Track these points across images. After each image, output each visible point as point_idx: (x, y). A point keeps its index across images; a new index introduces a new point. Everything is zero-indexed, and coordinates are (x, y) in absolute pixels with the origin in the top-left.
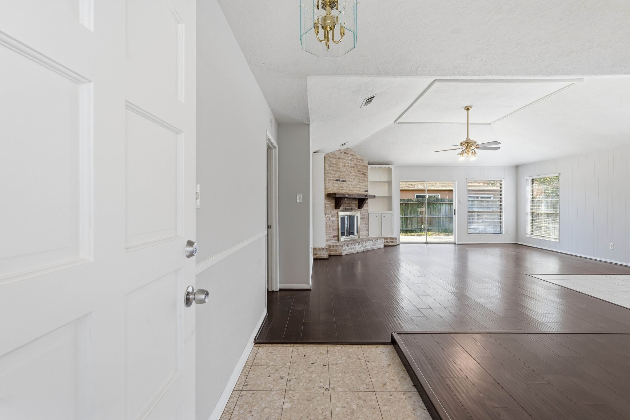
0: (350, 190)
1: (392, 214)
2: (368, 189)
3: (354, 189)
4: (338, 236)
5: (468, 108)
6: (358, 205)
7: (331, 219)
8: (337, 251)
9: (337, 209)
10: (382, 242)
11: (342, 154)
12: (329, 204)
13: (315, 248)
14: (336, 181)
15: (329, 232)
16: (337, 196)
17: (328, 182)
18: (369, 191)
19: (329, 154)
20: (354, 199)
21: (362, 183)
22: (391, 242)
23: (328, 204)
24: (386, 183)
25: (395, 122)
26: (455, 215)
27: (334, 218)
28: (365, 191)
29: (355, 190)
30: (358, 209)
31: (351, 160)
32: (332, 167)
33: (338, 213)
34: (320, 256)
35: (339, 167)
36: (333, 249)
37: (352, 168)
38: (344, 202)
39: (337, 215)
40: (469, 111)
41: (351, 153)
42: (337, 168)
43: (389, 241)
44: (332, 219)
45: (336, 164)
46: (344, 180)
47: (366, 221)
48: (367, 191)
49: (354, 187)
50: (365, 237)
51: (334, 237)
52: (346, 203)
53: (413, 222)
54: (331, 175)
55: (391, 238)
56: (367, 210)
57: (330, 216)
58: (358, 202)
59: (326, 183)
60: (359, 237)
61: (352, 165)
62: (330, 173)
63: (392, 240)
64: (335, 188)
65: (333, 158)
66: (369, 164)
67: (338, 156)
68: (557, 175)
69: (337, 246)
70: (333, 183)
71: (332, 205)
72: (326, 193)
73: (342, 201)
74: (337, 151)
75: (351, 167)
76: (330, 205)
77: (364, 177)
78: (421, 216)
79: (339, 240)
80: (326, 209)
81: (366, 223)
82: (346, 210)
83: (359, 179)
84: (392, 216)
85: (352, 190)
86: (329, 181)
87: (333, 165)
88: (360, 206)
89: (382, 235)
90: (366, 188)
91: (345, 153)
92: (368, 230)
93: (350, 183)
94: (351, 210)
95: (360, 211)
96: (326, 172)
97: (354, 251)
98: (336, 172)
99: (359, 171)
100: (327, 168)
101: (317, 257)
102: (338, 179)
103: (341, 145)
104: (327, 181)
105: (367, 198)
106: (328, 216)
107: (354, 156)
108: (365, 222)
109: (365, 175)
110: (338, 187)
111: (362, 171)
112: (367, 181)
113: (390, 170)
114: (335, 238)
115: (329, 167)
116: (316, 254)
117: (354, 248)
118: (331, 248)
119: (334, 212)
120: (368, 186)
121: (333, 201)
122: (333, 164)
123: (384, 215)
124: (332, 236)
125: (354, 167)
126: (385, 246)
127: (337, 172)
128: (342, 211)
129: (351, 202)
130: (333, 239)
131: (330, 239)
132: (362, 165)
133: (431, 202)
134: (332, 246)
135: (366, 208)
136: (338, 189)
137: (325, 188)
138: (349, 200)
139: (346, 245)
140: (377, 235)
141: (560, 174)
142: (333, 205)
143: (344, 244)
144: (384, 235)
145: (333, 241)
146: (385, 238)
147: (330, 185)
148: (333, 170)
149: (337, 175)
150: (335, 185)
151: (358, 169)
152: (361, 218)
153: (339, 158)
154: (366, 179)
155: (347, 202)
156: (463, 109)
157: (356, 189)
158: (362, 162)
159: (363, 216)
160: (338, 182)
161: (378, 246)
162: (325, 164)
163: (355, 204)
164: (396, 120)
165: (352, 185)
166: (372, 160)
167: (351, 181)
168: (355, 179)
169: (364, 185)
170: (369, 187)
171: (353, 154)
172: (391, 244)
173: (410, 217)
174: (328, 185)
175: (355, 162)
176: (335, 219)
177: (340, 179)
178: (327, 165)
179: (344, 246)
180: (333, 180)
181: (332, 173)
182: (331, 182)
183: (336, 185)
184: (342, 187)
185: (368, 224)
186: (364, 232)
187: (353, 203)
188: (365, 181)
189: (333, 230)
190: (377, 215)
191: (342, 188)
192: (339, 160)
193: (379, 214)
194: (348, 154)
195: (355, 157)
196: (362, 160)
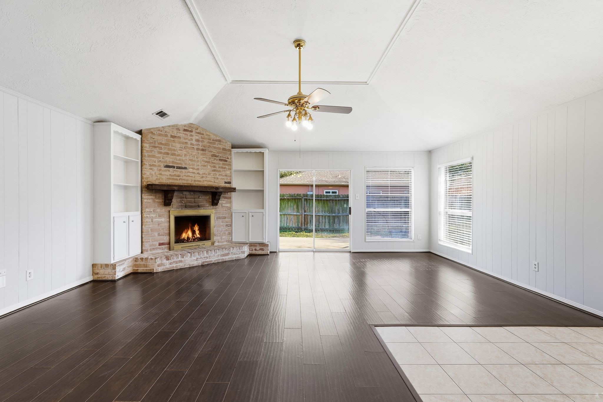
0: (195, 181)
1: (263, 213)
2: (231, 180)
3: (204, 179)
4: (169, 244)
5: (298, 44)
6: (211, 200)
7: (154, 220)
9: (167, 207)
11: (179, 131)
12: (151, 199)
13: (96, 264)
14: (165, 167)
17: (149, 168)
19: (152, 130)
20: (204, 192)
21: (220, 171)
22: (260, 249)
23: (148, 199)
24: (255, 172)
26: (350, 214)
27: (162, 219)
28: (226, 183)
29: (206, 181)
31: (197, 141)
32: (158, 148)
33: (169, 211)
34: (104, 276)
35: (173, 148)
36: (141, 263)
37: (199, 151)
39: (167, 214)
41: (197, 131)
42: (169, 149)
43: (258, 248)
44: (156, 220)
45: (166, 145)
46: (183, 166)
47: (227, 222)
48: (229, 183)
49: (203, 177)
50: (225, 243)
51: (160, 244)
52: (187, 197)
53: (341, 221)
54: (155, 159)
55: (262, 244)
56: (230, 208)
57: (154, 216)
58: (211, 196)
59: (144, 169)
61: (201, 148)
62: (154, 156)
63: (263, 246)
64: (164, 178)
65: (160, 135)
66: (232, 148)
67: (171, 133)
68: (470, 160)
70: (160, 170)
71: (157, 200)
72: (145, 183)
73: (175, 194)
74: (169, 126)
75: (198, 149)
76: (154, 201)
77: (223, 164)
80: (144, 206)
81: (227, 225)
82: (186, 207)
83: (214, 167)
84: (263, 215)
85: (200, 181)
86: (152, 167)
87: (160, 146)
88: (215, 202)
89: (249, 241)
90: (227, 179)
91: (185, 130)
92: (230, 234)
93: (195, 171)
94: (197, 206)
96: (146, 154)
97: (180, 265)
98: (165, 156)
99: (214, 156)
100: (146, 149)
101: (98, 278)
102: (171, 165)
104: (147, 166)
106: (147, 215)
107: (204, 135)
108: (225, 224)
109: (226, 161)
110: (171, 175)
111: (220, 155)
112: (230, 169)
113: (261, 155)
114: (163, 246)
115: (151, 147)
116: (97, 274)
117: (181, 261)
118: (138, 263)
119: (163, 210)
120: (231, 176)
122: (161, 144)
123: (253, 214)
124: (156, 243)
125: (203, 150)
126: (250, 255)
127: (168, 155)
128: (177, 208)
129: (197, 196)
130: (159, 248)
131: (153, 248)
132: (219, 148)
134: (140, 260)
137: (142, 177)
138: (192, 193)
140: (243, 240)
141: (473, 158)
142: (160, 200)
144: (252, 240)
145: (160, 251)
146: (254, 244)
147: (153, 173)
148: (161, 153)
149: (169, 160)
150: (164, 173)
151: (213, 153)
152: (217, 218)
153: (172, 137)
154: (227, 167)
156: (293, 45)
157: (208, 179)
158: (220, 144)
159: (220, 216)
160: (171, 169)
161: (239, 255)
163: (203, 199)
165: (198, 173)
166: (240, 142)
167: (198, 169)
168: (205, 166)
169: (224, 174)
170: (233, 177)
171: (202, 132)
172: (260, 252)
173: (337, 215)
174: (148, 173)
175: (206, 143)
177: (175, 165)
178: (145, 145)
180: (159, 166)
181: (157, 155)
182: (155, 169)
183: (168, 173)
184: (179, 176)
185: (232, 226)
186: (223, 237)
187: (200, 197)
188: (225, 170)
189: (159, 235)
190: (243, 214)
191: (178, 178)
192: (173, 139)
193: (246, 213)
194: (191, 131)
195: (206, 137)
196: (220, 141)
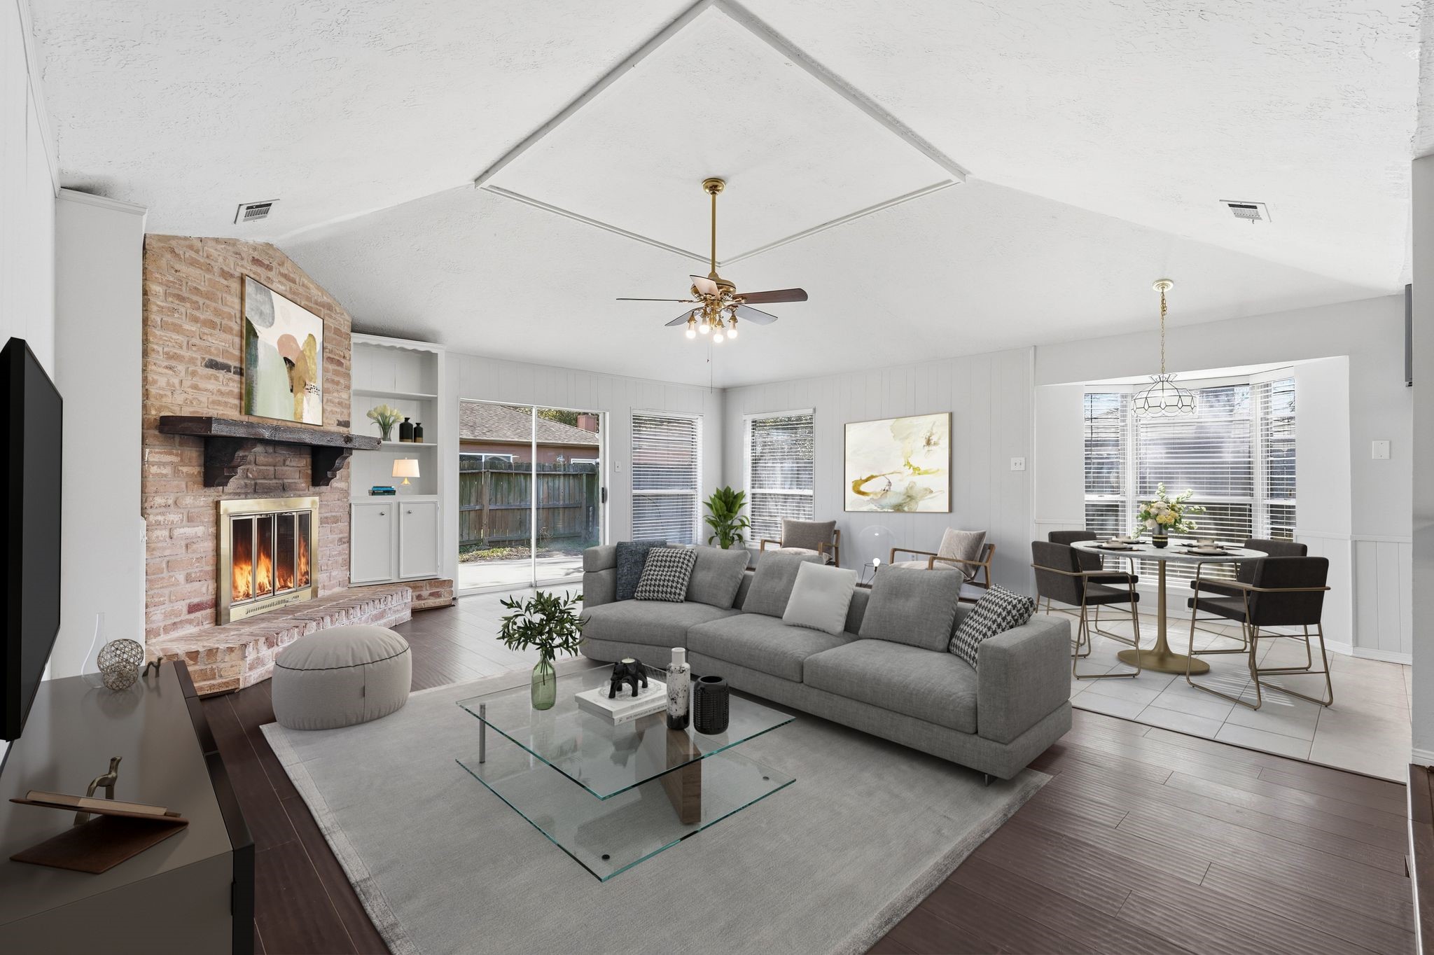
1: (435, 503)
2: (349, 415)
4: (215, 604)
5: (714, 185)
6: (310, 472)
7: (177, 532)
8: (214, 678)
9: (212, 489)
10: (406, 601)
11: (240, 262)
12: (172, 463)
14: (206, 366)
15: (166, 591)
16: (216, 430)
17: (166, 364)
18: (352, 424)
19: (173, 243)
20: (296, 447)
21: (329, 391)
22: (432, 594)
23: (160, 464)
24: (415, 402)
25: (478, 180)
26: (603, 502)
27: (196, 529)
28: (340, 424)
30: (312, 489)
32: (188, 305)
33: (217, 504)
35: (226, 309)
38: (251, 458)
39: (213, 512)
40: (719, 196)
41: (284, 271)
43: (426, 593)
44: (182, 531)
45: (209, 296)
47: (341, 532)
48: (346, 424)
50: (337, 590)
51: (193, 609)
52: (258, 460)
54: (180, 338)
55: (434, 582)
56: (346, 493)
57: (176, 518)
58: (309, 460)
59: (151, 367)
60: (315, 593)
62: (177, 328)
63: (438, 587)
64: (204, 399)
65: (192, 263)
66: (353, 331)
67: (221, 263)
68: (810, 411)
69: (211, 653)
70: (194, 374)
71: (185, 469)
72: (153, 412)
73: (240, 453)
74: (217, 240)
76: (176, 471)
77: (336, 373)
78: (477, 508)
79: (223, 618)
80: (151, 488)
81: (340, 540)
82: (256, 490)
84: (436, 509)
86: (173, 363)
87: (195, 298)
88: (319, 475)
89: (402, 576)
90: (342, 413)
91: (255, 261)
92: (348, 563)
94: (283, 489)
95: (319, 494)
96: (155, 317)
98: (206, 330)
100: (157, 302)
102: (220, 360)
103: (243, 211)
104: (158, 358)
105: (349, 445)
106: (160, 518)
107: (296, 284)
108: (337, 537)
109: (340, 364)
110: (220, 393)
111: (330, 347)
112: (348, 387)
113: (428, 360)
114: (198, 614)
115: (170, 299)
119: (201, 500)
120: (349, 407)
121: (193, 454)
122: (196, 290)
123: (410, 508)
124: (182, 606)
126: (416, 612)
127: (214, 328)
128: (237, 495)
129: (280, 459)
130: (190, 622)
131: (174, 624)
132: (328, 328)
133: (505, 471)
135: (342, 485)
136: (218, 403)
137: (146, 395)
138: (270, 450)
139: (262, 640)
140: (384, 577)
141: (815, 410)
142: (193, 469)
143: (252, 634)
144: (406, 574)
145: (191, 630)
146: (415, 584)
147: (176, 381)
148: (195, 320)
149: (216, 346)
150: (203, 384)
152: (323, 521)
153: (223, 274)
154: (342, 381)
155: (261, 459)
156: (701, 186)
158: (330, 317)
159: (328, 515)
160: (221, 373)
161: (393, 618)
162: (145, 280)
163: (296, 468)
164: (487, 172)
166: (368, 317)
169: (337, 400)
170: (353, 411)
171: (292, 275)
172: (432, 602)
174: (162, 382)
176: (202, 530)
177: (232, 363)
178: (155, 288)
179: (250, 649)
180: (192, 361)
181: (186, 327)
182: (181, 368)
183: (212, 385)
184: (240, 397)
185: (349, 542)
186: (334, 574)
187: (288, 463)
188: (339, 388)
189: (189, 579)
190: (383, 509)
191: (238, 402)
192: (225, 282)
193: (390, 504)
194: (269, 268)
195: (301, 290)
196: (328, 306)
